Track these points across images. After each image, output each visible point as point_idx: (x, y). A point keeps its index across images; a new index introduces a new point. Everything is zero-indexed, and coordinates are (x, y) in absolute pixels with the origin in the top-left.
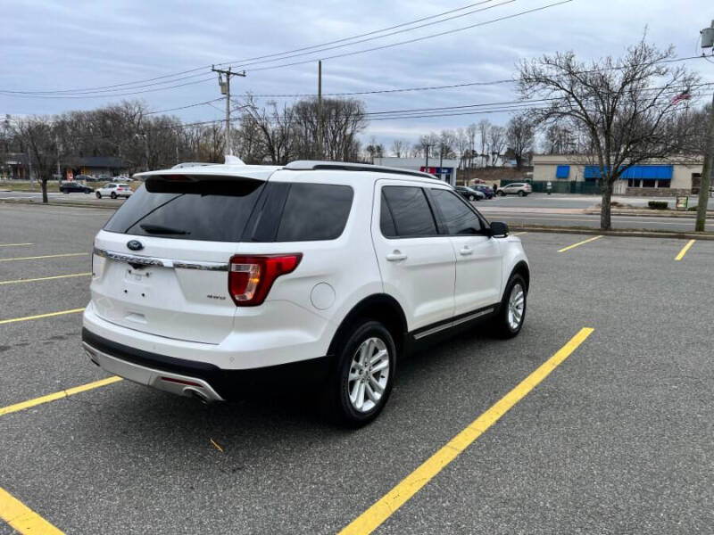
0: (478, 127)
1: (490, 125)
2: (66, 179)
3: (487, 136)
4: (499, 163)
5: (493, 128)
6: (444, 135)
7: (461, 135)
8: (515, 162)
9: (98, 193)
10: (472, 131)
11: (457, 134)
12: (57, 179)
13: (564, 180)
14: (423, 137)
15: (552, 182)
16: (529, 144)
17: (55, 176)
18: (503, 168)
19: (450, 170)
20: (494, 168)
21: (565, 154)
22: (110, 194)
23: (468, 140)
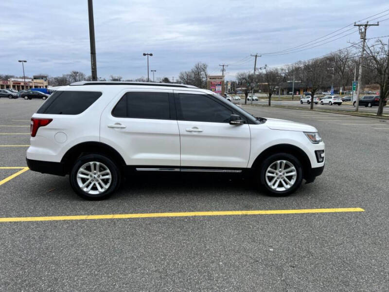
2: (296, 94)
9: (301, 101)
12: (291, 94)
17: (290, 93)
22: (307, 101)
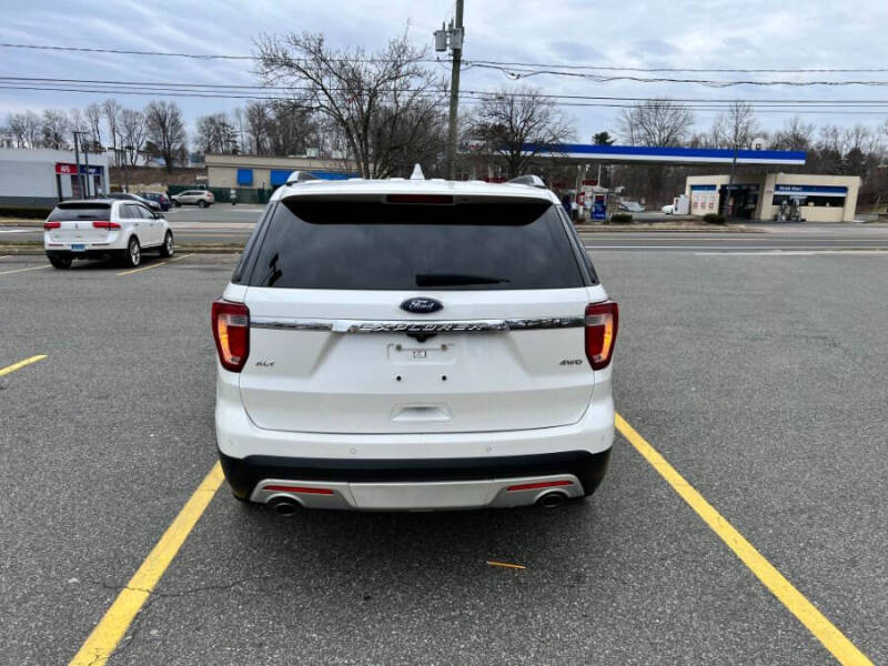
0: (102, 109)
1: (118, 108)
3: (118, 122)
4: (141, 162)
5: (125, 112)
6: (48, 115)
7: (77, 118)
8: (162, 162)
10: (93, 113)
11: (70, 117)
13: (248, 187)
14: (14, 117)
15: (236, 189)
16: (179, 137)
18: (146, 168)
19: (99, 169)
20: (134, 168)
21: (225, 153)
23: (90, 127)
